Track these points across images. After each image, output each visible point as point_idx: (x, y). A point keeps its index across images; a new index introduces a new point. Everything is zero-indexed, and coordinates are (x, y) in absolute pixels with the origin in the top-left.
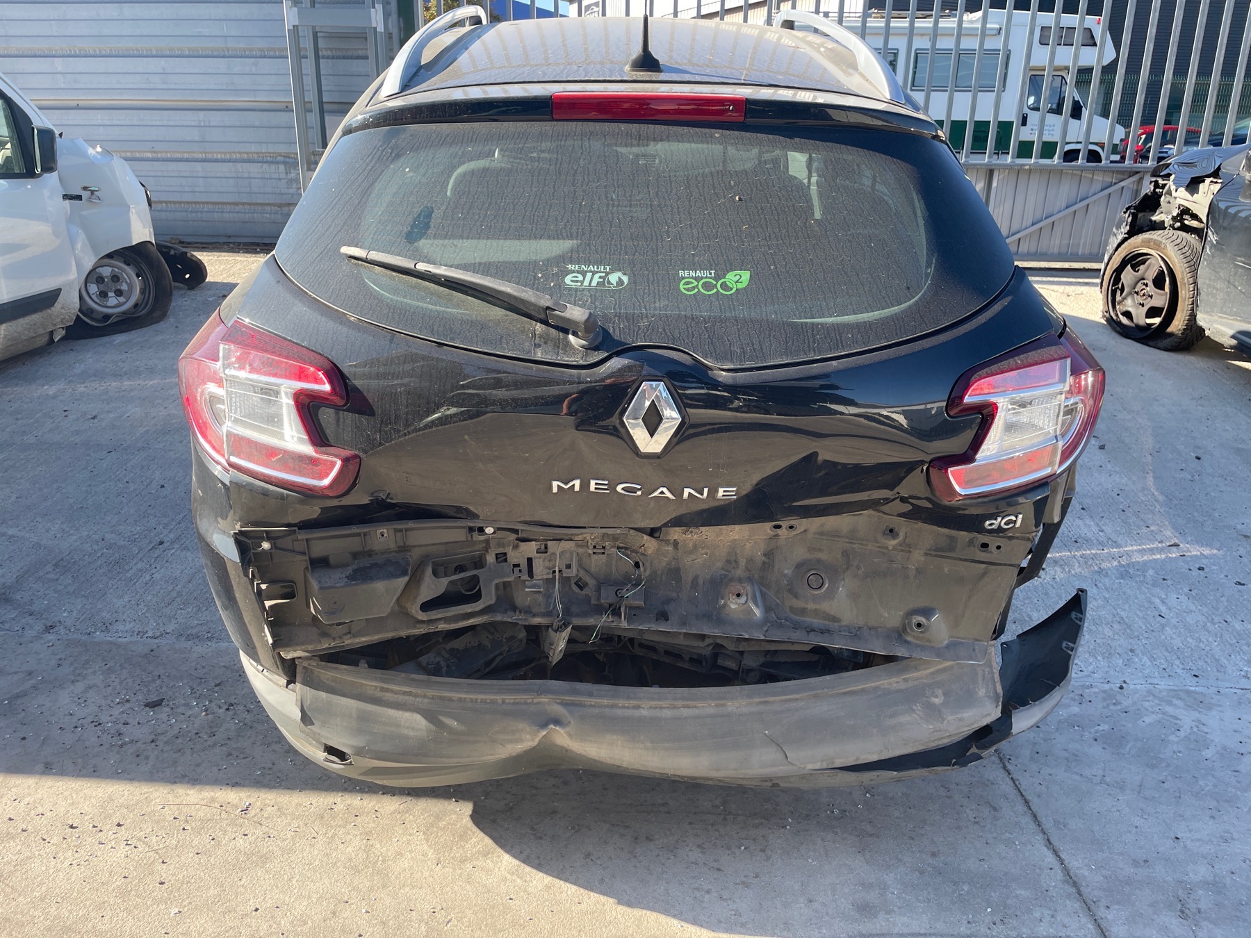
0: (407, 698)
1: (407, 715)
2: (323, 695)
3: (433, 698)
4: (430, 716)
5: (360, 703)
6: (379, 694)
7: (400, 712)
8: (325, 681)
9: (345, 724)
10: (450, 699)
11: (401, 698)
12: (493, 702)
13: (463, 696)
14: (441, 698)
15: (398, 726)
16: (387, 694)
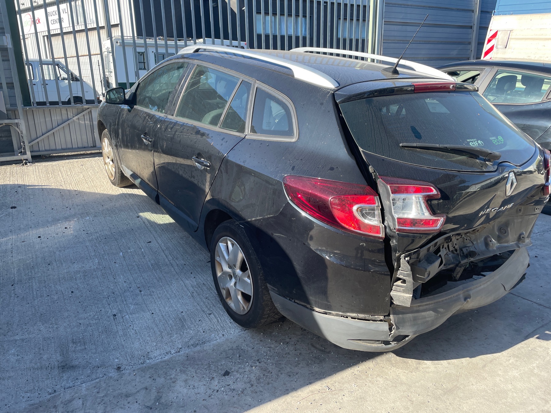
0: (427, 306)
1: (428, 312)
2: (401, 316)
3: (434, 303)
4: (435, 310)
5: (413, 314)
6: (418, 308)
7: (426, 313)
8: (400, 310)
9: (409, 324)
10: (439, 302)
11: (425, 307)
12: (451, 298)
13: (443, 299)
14: (437, 302)
15: (425, 318)
16: (420, 308)
